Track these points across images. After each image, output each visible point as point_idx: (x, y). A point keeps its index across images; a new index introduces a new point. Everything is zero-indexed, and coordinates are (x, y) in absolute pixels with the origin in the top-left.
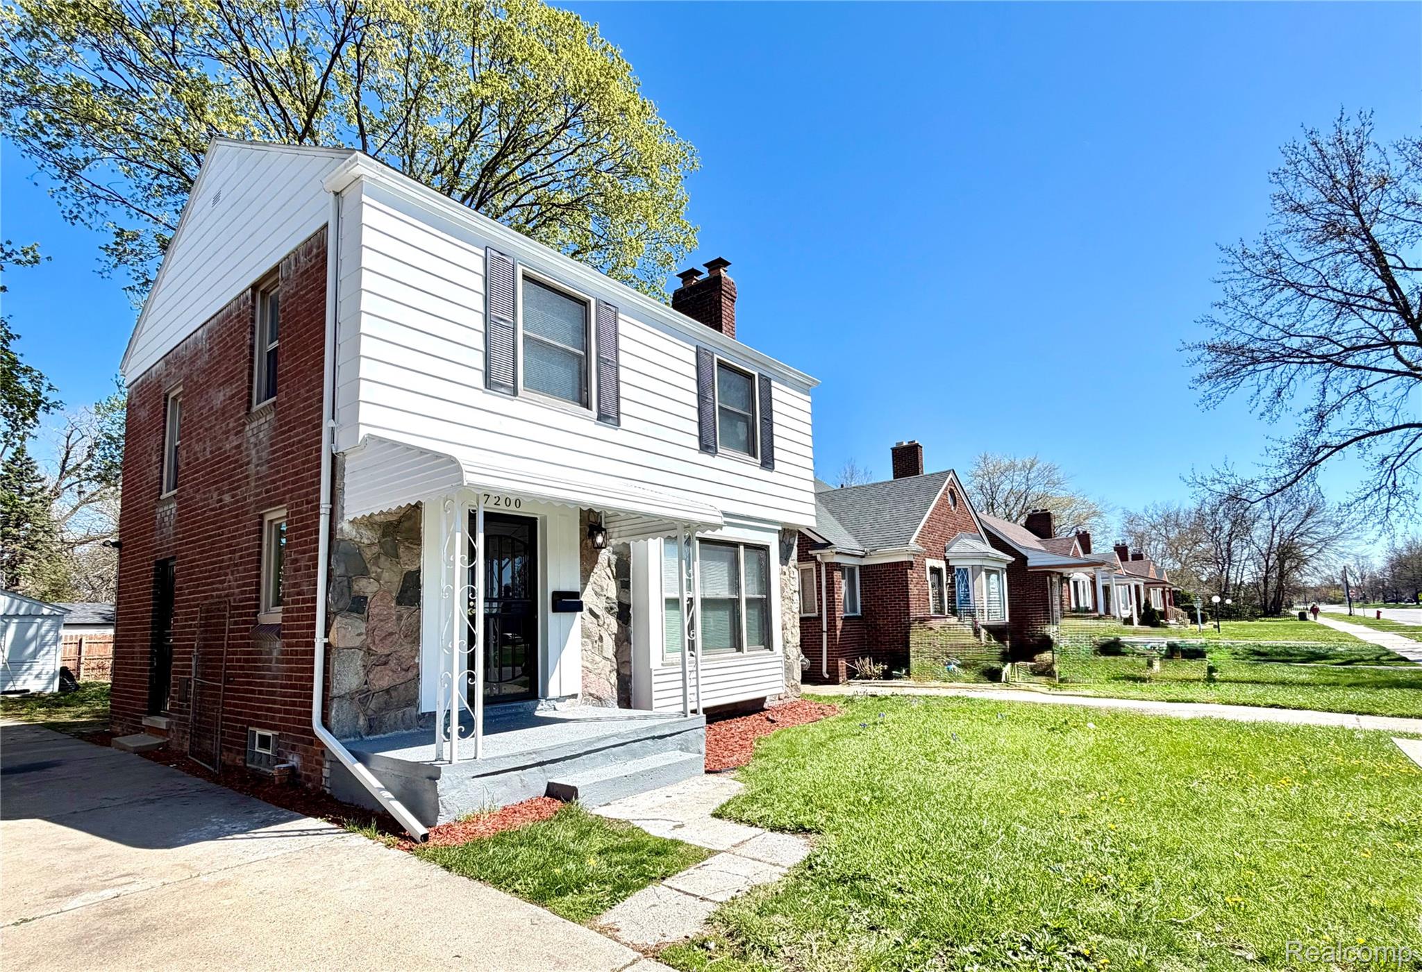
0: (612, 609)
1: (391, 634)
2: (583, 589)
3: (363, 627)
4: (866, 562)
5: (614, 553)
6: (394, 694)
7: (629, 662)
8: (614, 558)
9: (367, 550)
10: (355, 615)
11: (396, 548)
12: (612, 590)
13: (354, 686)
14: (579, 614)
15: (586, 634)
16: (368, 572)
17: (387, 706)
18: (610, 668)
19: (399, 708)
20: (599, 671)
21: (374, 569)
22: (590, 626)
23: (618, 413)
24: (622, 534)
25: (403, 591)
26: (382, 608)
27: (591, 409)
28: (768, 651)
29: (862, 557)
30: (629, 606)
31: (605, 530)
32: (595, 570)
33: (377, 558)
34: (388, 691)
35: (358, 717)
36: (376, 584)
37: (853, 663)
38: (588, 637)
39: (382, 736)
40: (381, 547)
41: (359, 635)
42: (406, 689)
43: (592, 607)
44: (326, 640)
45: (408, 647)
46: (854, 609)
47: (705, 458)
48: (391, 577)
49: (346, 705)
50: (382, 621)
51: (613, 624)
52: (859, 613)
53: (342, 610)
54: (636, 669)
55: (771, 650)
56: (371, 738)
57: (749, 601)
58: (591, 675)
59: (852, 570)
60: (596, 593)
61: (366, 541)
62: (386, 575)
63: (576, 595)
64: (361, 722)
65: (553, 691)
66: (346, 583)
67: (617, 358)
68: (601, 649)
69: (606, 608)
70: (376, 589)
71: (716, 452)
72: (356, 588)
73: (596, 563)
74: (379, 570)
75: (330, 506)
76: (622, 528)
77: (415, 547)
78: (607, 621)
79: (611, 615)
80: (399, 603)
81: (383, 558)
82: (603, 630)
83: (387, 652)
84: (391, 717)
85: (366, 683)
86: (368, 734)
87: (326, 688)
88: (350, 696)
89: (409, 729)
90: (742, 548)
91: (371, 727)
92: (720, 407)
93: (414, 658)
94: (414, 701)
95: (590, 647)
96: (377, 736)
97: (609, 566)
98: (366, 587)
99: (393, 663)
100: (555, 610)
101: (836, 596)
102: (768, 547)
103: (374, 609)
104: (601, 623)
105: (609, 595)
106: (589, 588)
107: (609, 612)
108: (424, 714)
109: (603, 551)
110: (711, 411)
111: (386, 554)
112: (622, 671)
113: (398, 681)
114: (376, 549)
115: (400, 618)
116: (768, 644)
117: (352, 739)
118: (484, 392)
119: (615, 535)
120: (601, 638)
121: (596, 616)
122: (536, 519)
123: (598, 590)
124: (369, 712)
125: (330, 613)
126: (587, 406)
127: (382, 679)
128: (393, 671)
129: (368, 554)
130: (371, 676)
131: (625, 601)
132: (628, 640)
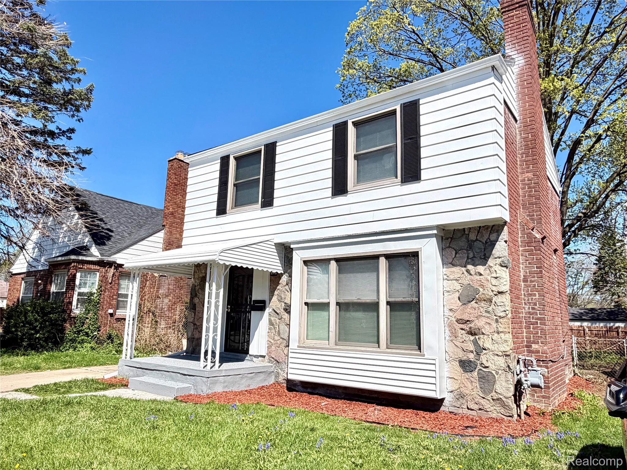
2: (270, 299)
8: (289, 280)
10: (193, 311)
12: (288, 298)
13: (190, 336)
14: (267, 312)
15: (271, 323)
18: (285, 345)
20: (277, 345)
22: (273, 319)
23: (273, 199)
27: (258, 204)
28: (417, 352)
32: (278, 288)
41: (192, 317)
43: (274, 308)
49: (189, 342)
50: (199, 313)
51: (287, 318)
55: (421, 351)
57: (394, 304)
58: (273, 347)
60: (279, 300)
61: (197, 284)
62: (201, 296)
63: (264, 302)
64: (191, 349)
66: (191, 299)
68: (279, 333)
71: (347, 192)
74: (199, 294)
78: (284, 317)
79: (287, 313)
81: (200, 290)
82: (281, 322)
88: (190, 339)
90: (382, 259)
91: (193, 351)
95: (273, 331)
97: (287, 284)
98: (196, 300)
102: (418, 253)
103: (197, 308)
104: (280, 317)
105: (286, 301)
107: (285, 311)
109: (284, 276)
114: (199, 287)
118: (216, 218)
120: (279, 327)
121: (277, 313)
124: (194, 346)
127: (196, 335)
129: (197, 289)
130: (194, 333)
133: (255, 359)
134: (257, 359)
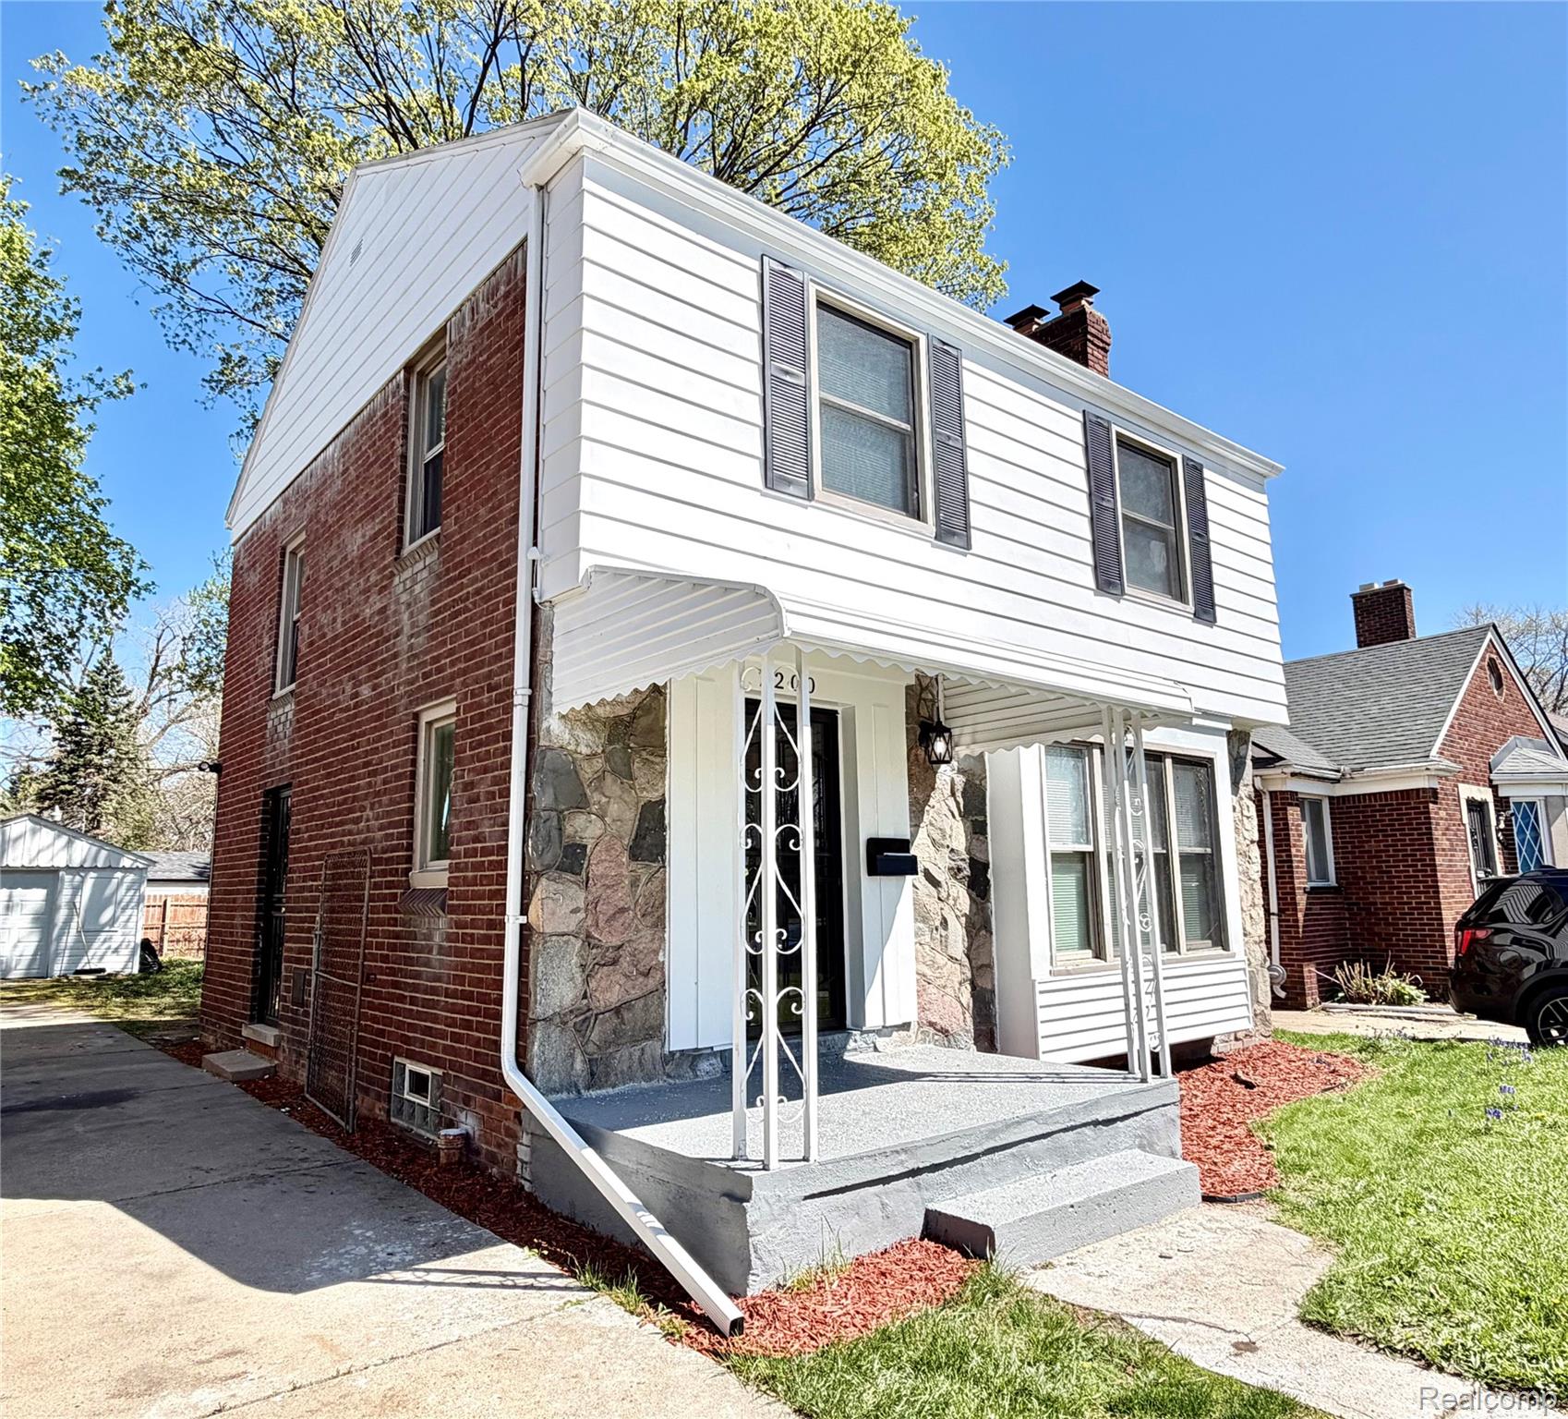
0: (959, 870)
1: (622, 910)
2: (914, 835)
3: (580, 898)
4: (1340, 790)
5: (960, 771)
6: (627, 1015)
7: (990, 966)
8: (960, 781)
9: (585, 765)
10: (569, 876)
11: (628, 765)
12: (958, 835)
13: (567, 1001)
14: (909, 878)
15: (921, 915)
16: (588, 804)
17: (617, 1038)
18: (959, 977)
19: (635, 1041)
20: (942, 982)
21: (596, 797)
22: (926, 900)
23: (967, 527)
24: (979, 737)
25: (639, 836)
26: (608, 862)
27: (925, 521)
28: (1219, 951)
29: (1337, 781)
30: (986, 866)
31: (949, 730)
32: (932, 802)
33: (601, 778)
34: (617, 1011)
35: (572, 1056)
36: (599, 824)
37: (1332, 973)
38: (925, 920)
39: (611, 1091)
40: (607, 760)
41: (575, 911)
42: (646, 1008)
43: (929, 866)
44: (523, 920)
45: (647, 933)
46: (1323, 875)
47: (1105, 604)
48: (621, 812)
49: (555, 1034)
50: (608, 887)
51: (961, 897)
52: (1333, 882)
53: (549, 867)
54: (1001, 979)
55: (1226, 948)
56: (593, 1093)
57: (1185, 858)
58: (931, 989)
59: (1315, 804)
60: (934, 842)
61: (585, 750)
62: (614, 809)
63: (904, 845)
64: (579, 1065)
65: (873, 1019)
66: (555, 823)
67: (962, 435)
68: (944, 942)
69: (951, 869)
70: (599, 832)
71: (1123, 593)
72: (569, 830)
73: (933, 789)
74: (604, 800)
75: (529, 692)
76: (979, 727)
77: (658, 760)
78: (953, 892)
79: (960, 881)
80: (634, 857)
81: (609, 778)
82: (947, 908)
83: (616, 942)
84: (624, 1057)
85: (585, 997)
86: (588, 1088)
87: (523, 1003)
88: (559, 1019)
89: (651, 1080)
90: (1169, 762)
91: (592, 1074)
92: (1125, 517)
93: (656, 952)
94: (655, 1030)
95: (928, 939)
96: (603, 1092)
97: (953, 794)
98: (584, 828)
99: (625, 963)
100: (873, 871)
101: (1293, 851)
102: (1211, 760)
103: (598, 865)
104: (944, 895)
105: (954, 845)
106: (922, 833)
107: (955, 876)
108: (672, 1053)
109: (943, 767)
110: (1110, 521)
111: (614, 772)
112: (979, 982)
113: (635, 993)
114: (599, 763)
115: (634, 883)
116: (1219, 937)
117: (564, 1096)
118: (763, 495)
119: (966, 739)
120: (944, 922)
121: (935, 883)
122: (836, 712)
123: (937, 837)
124: (591, 1048)
125: (529, 874)
126: (918, 514)
127: (610, 991)
128: (626, 976)
129: (587, 772)
130: (593, 984)
131: (979, 856)
132: (986, 926)
133: (880, 1042)
134: (887, 1039)
